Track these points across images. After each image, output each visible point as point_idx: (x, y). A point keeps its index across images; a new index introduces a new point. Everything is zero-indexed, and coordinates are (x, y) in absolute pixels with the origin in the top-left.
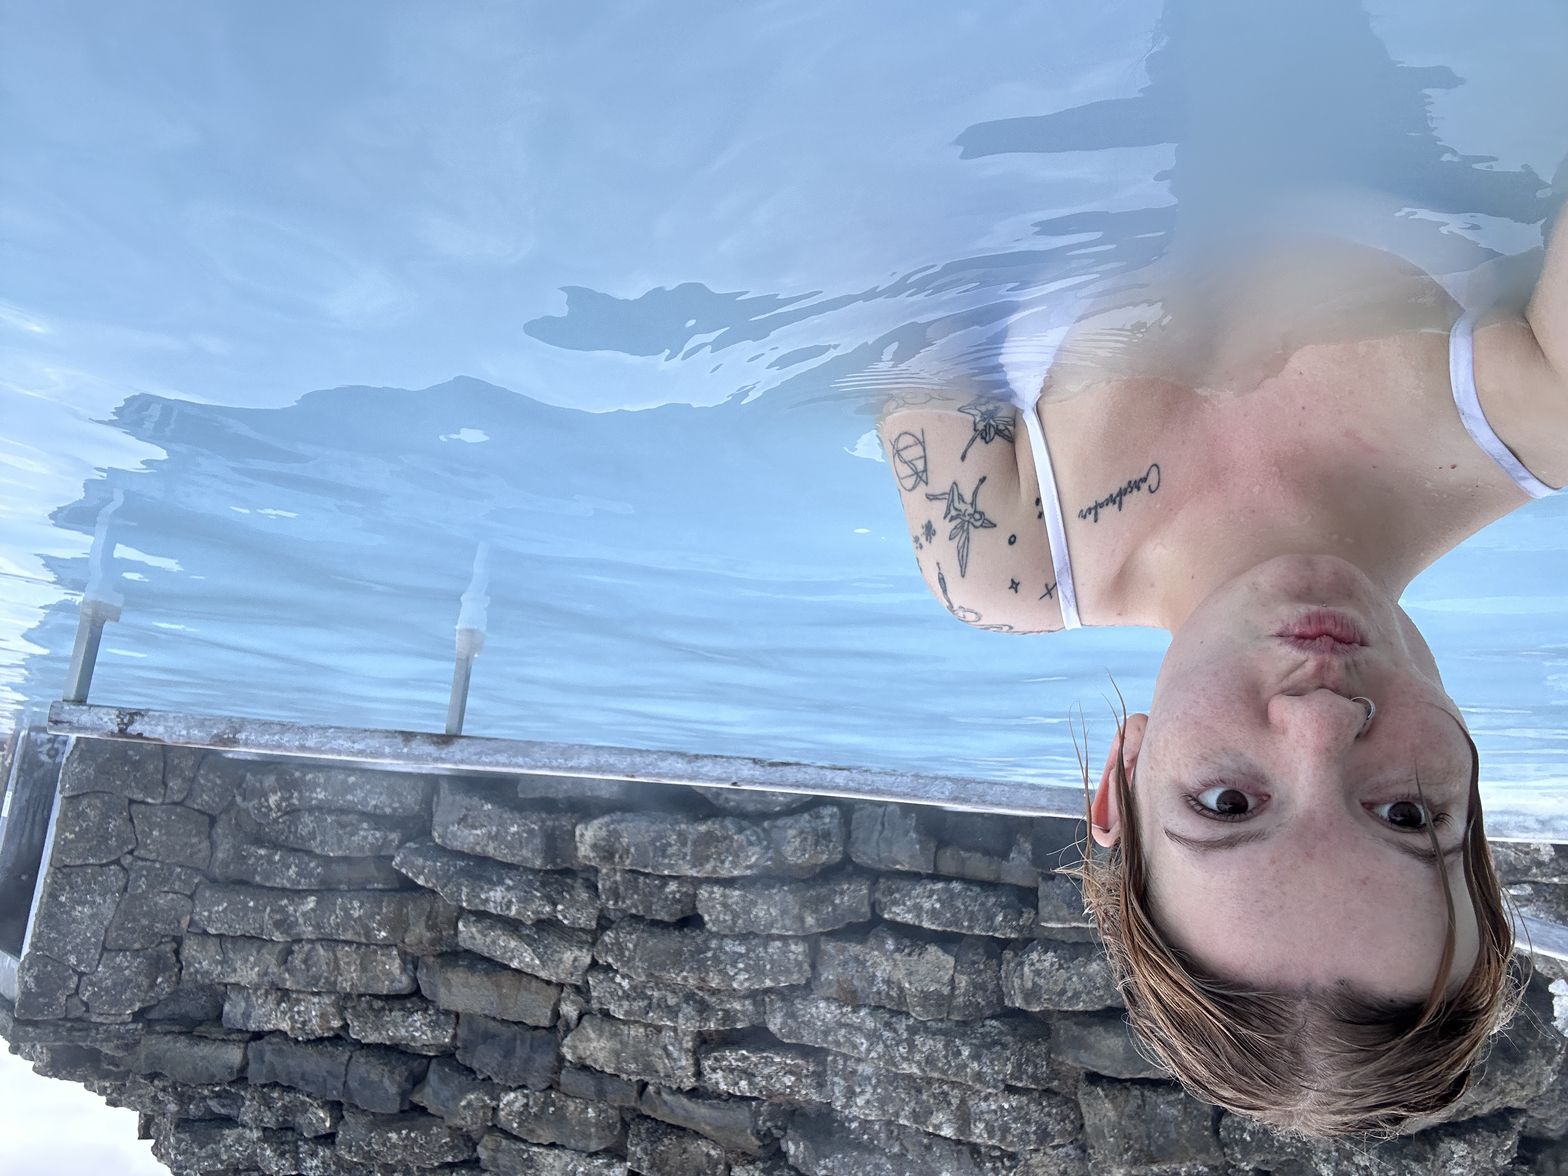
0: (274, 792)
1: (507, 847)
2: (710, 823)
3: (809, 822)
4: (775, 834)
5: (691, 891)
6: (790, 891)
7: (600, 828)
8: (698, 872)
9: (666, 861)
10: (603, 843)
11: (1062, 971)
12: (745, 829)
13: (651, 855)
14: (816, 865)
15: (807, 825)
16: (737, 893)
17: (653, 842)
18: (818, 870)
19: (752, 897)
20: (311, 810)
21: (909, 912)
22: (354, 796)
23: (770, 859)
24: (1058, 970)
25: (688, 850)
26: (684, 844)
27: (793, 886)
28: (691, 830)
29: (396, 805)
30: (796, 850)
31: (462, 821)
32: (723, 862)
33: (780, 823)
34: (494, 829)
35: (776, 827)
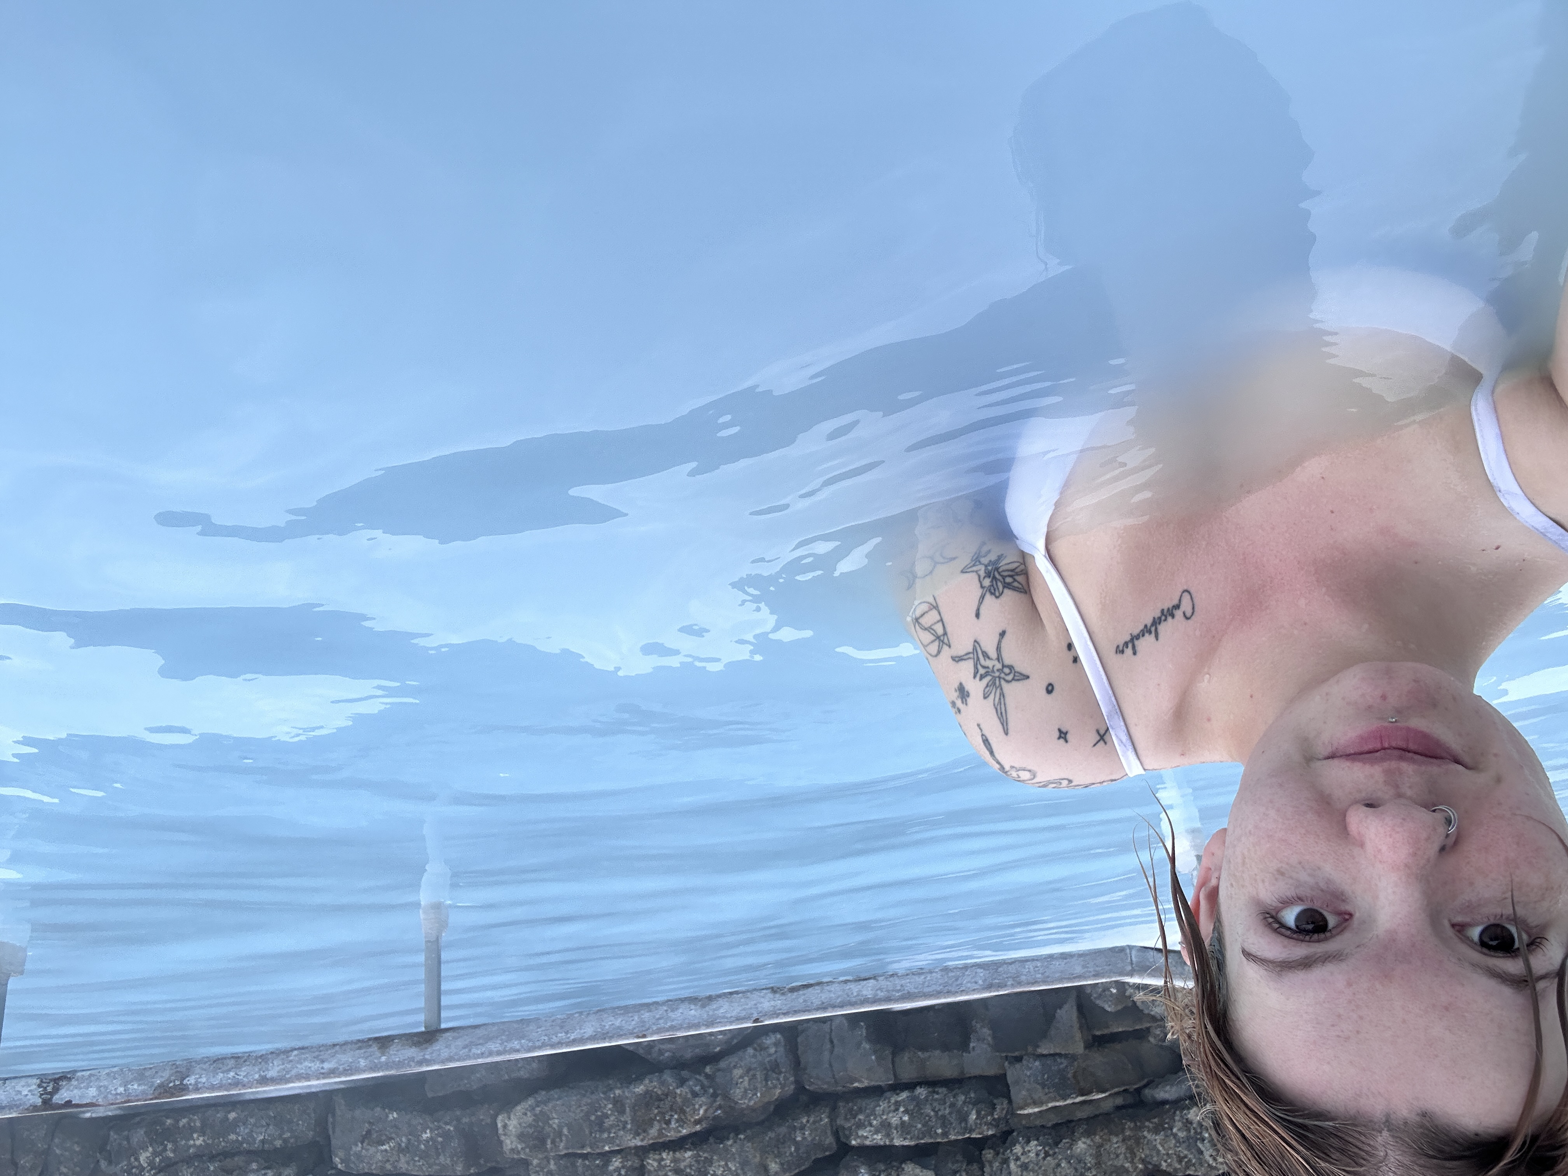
0: (145, 1149)
1: (421, 1158)
2: (647, 1081)
3: (754, 1056)
4: (720, 1079)
5: (637, 1163)
6: (748, 1139)
7: (526, 1114)
8: (642, 1140)
9: (605, 1135)
10: (531, 1131)
11: (1049, 1158)
12: (687, 1080)
13: (587, 1132)
14: (769, 1103)
15: (753, 1060)
16: (689, 1154)
17: (587, 1115)
18: (772, 1108)
19: (706, 1155)
20: (188, 1161)
21: (877, 1132)
22: (238, 1134)
23: (720, 1107)
24: (1044, 1158)
25: (627, 1117)
26: (622, 1112)
27: (749, 1132)
28: (627, 1094)
29: (287, 1135)
30: (746, 1091)
31: (366, 1137)
32: (668, 1123)
33: (723, 1064)
34: (404, 1139)
35: (719, 1070)
